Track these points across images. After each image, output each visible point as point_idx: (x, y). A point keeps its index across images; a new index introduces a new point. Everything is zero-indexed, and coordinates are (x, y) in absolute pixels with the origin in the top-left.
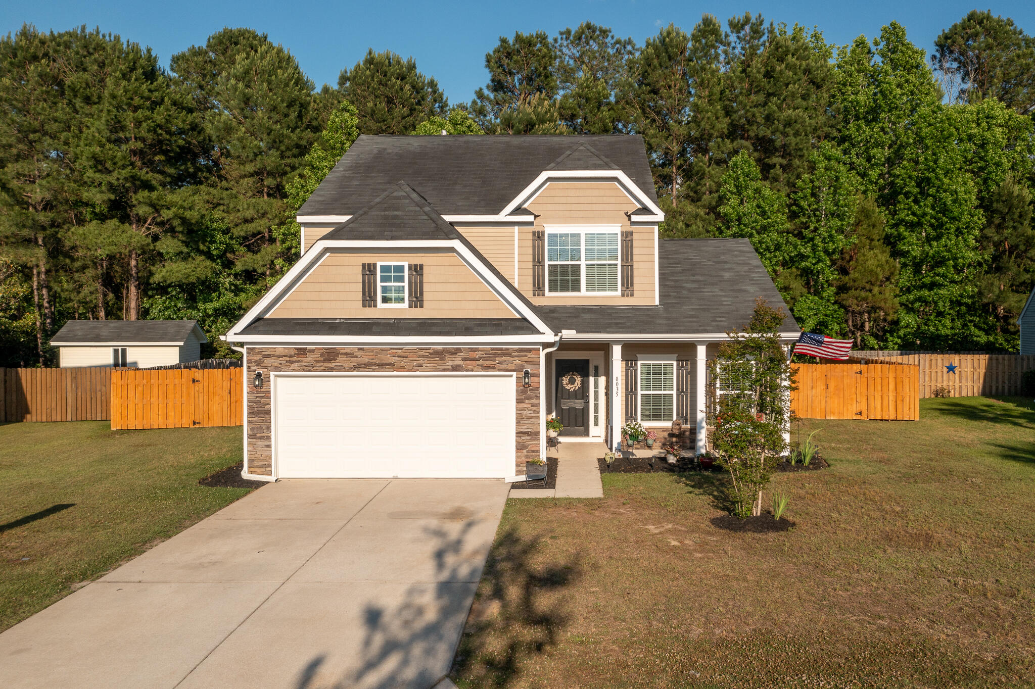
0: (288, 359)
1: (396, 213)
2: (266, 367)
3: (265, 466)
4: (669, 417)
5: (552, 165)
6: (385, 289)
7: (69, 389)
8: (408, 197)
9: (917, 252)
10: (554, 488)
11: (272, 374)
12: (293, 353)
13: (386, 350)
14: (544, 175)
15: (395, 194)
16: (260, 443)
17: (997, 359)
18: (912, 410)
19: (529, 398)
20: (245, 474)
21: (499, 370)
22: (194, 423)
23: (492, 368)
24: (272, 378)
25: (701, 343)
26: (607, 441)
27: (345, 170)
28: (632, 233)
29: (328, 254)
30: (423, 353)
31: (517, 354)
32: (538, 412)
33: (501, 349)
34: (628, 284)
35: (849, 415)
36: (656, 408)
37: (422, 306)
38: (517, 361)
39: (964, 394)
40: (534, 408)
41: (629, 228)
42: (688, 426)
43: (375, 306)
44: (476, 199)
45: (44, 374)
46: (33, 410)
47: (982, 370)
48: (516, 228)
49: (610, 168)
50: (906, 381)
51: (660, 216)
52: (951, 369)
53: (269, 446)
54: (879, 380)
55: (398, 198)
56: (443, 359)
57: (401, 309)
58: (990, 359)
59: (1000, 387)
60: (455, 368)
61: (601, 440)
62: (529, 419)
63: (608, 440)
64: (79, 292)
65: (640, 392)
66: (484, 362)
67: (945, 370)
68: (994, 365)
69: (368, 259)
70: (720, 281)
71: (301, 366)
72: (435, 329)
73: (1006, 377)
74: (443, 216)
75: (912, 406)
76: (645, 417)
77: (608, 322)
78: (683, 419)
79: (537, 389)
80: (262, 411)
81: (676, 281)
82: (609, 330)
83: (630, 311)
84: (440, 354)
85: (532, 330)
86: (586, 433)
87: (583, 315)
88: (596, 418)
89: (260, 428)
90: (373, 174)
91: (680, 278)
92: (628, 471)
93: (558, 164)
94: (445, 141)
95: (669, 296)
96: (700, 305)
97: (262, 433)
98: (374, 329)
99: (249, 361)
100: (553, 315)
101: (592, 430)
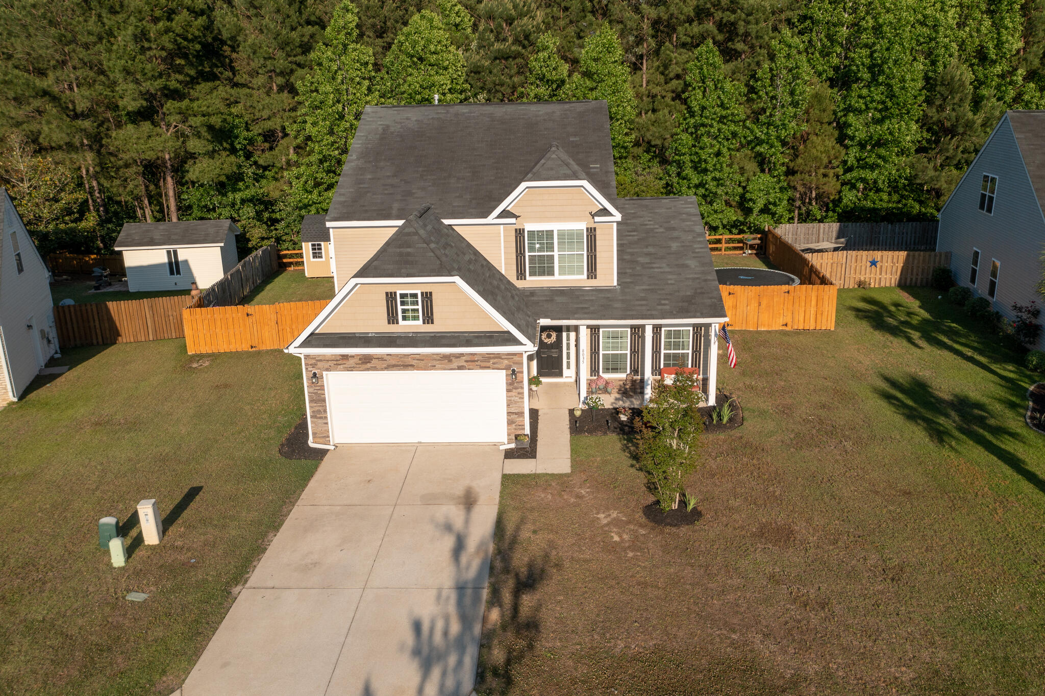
0: (335, 362)
1: (409, 250)
2: (320, 369)
3: (326, 437)
4: (625, 370)
5: (530, 175)
6: (404, 311)
7: (148, 316)
8: (416, 233)
9: (861, 135)
10: (534, 457)
11: (325, 373)
12: (338, 358)
13: (408, 355)
14: (524, 185)
16: (320, 421)
17: (914, 256)
18: (829, 321)
19: (516, 388)
20: (311, 443)
21: (493, 369)
22: (252, 347)
23: (488, 368)
24: (324, 376)
25: (649, 324)
27: (358, 159)
28: (595, 229)
29: (359, 286)
31: (506, 357)
32: (523, 398)
33: (494, 354)
34: (592, 272)
35: (777, 326)
36: (614, 365)
37: (432, 323)
38: (506, 362)
39: (883, 284)
40: (520, 396)
41: (593, 226)
42: (639, 377)
43: (397, 323)
44: (468, 197)
47: (900, 265)
48: (502, 226)
49: (577, 178)
50: (826, 298)
51: (618, 217)
52: (874, 263)
53: (327, 423)
54: (803, 298)
55: (409, 234)
56: (450, 361)
57: (416, 325)
58: (908, 256)
59: (914, 279)
60: (460, 368)
62: (516, 402)
63: (577, 382)
65: (601, 352)
66: (481, 363)
67: (869, 264)
68: (911, 259)
69: (390, 289)
70: (669, 254)
71: (345, 368)
72: (444, 341)
73: (920, 270)
74: (442, 221)
75: (829, 319)
76: (607, 370)
77: (576, 306)
78: (635, 371)
79: (522, 382)
80: (319, 399)
81: (632, 254)
82: (576, 316)
83: (594, 293)
84: (448, 358)
85: (517, 342)
86: (560, 374)
87: (556, 298)
88: (568, 363)
89: (319, 411)
90: (382, 164)
91: (635, 250)
92: (590, 432)
93: (534, 174)
94: (438, 113)
95: (625, 273)
96: (649, 285)
97: (321, 414)
98: (398, 342)
99: (306, 364)
100: (532, 298)
101: (566, 372)
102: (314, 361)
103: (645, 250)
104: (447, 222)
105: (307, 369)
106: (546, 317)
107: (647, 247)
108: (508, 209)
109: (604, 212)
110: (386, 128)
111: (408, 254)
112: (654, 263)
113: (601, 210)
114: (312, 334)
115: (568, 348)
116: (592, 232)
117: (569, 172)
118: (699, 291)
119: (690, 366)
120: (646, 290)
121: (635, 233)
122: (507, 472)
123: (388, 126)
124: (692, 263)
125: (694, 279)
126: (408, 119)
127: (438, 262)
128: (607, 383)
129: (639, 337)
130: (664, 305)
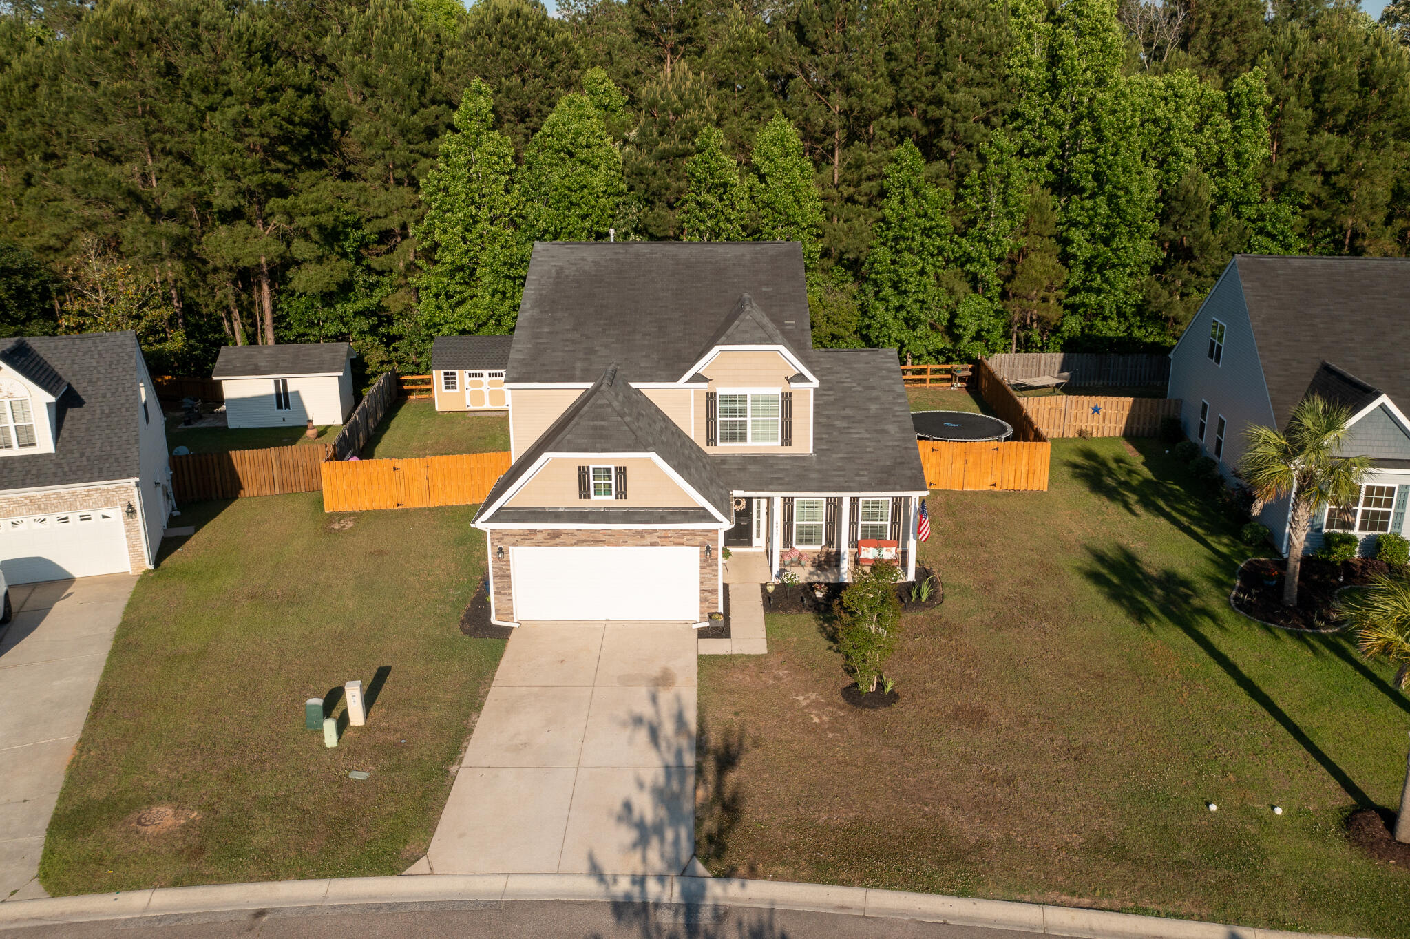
0: (522, 537)
2: (506, 544)
3: (509, 614)
4: (819, 541)
5: (723, 338)
6: (595, 485)
7: (274, 466)
8: (610, 405)
10: (728, 636)
11: (511, 548)
12: (526, 534)
13: (599, 531)
14: (716, 349)
16: (504, 598)
17: (1141, 403)
18: (1042, 482)
19: (710, 565)
20: (494, 620)
21: (686, 545)
22: (398, 505)
23: (682, 544)
24: (511, 551)
26: (767, 551)
27: (533, 308)
28: (791, 394)
29: (553, 462)
30: (628, 533)
31: (701, 534)
32: (717, 574)
33: (688, 530)
34: (787, 439)
35: (984, 486)
36: (808, 536)
37: (625, 498)
38: (700, 538)
39: (1106, 434)
40: (714, 572)
41: (789, 391)
42: (834, 549)
43: (589, 498)
44: (655, 356)
46: (246, 487)
47: (1126, 412)
48: (694, 391)
49: (774, 342)
50: (1039, 456)
51: (815, 383)
52: (1097, 409)
53: (511, 600)
54: (1013, 455)
55: (601, 406)
56: (642, 537)
57: (610, 501)
58: (1134, 402)
59: (1140, 429)
60: (653, 544)
61: (763, 549)
62: (710, 580)
63: (769, 553)
64: (214, 297)
65: (795, 523)
66: (675, 541)
67: (1091, 412)
68: (1138, 406)
69: (584, 464)
70: (867, 417)
71: (532, 543)
72: (637, 517)
73: (1148, 419)
74: (630, 384)
75: (1042, 478)
76: (801, 541)
77: (770, 476)
78: (830, 543)
79: (716, 559)
80: (504, 575)
81: (828, 417)
82: (771, 487)
83: (788, 461)
84: (640, 534)
85: (712, 519)
86: (749, 543)
87: (749, 467)
88: (758, 532)
89: (503, 587)
90: (559, 315)
91: (832, 412)
92: (785, 609)
93: (728, 337)
94: (616, 253)
95: (822, 439)
96: (847, 453)
97: (505, 590)
98: (590, 517)
99: (492, 539)
100: (724, 467)
101: (755, 541)
102: (499, 536)
103: (842, 412)
104: (634, 385)
105: (492, 543)
106: (739, 488)
108: (701, 372)
109: (800, 377)
110: (560, 270)
111: (603, 428)
112: (851, 428)
113: (797, 375)
114: (501, 508)
115: (758, 516)
116: (787, 398)
117: (764, 335)
118: (899, 460)
119: (888, 538)
120: (843, 458)
121: (831, 392)
122: (702, 652)
123: (562, 268)
124: (892, 429)
125: (894, 447)
126: (583, 259)
127: (634, 437)
128: (801, 555)
129: (835, 507)
130: (863, 476)
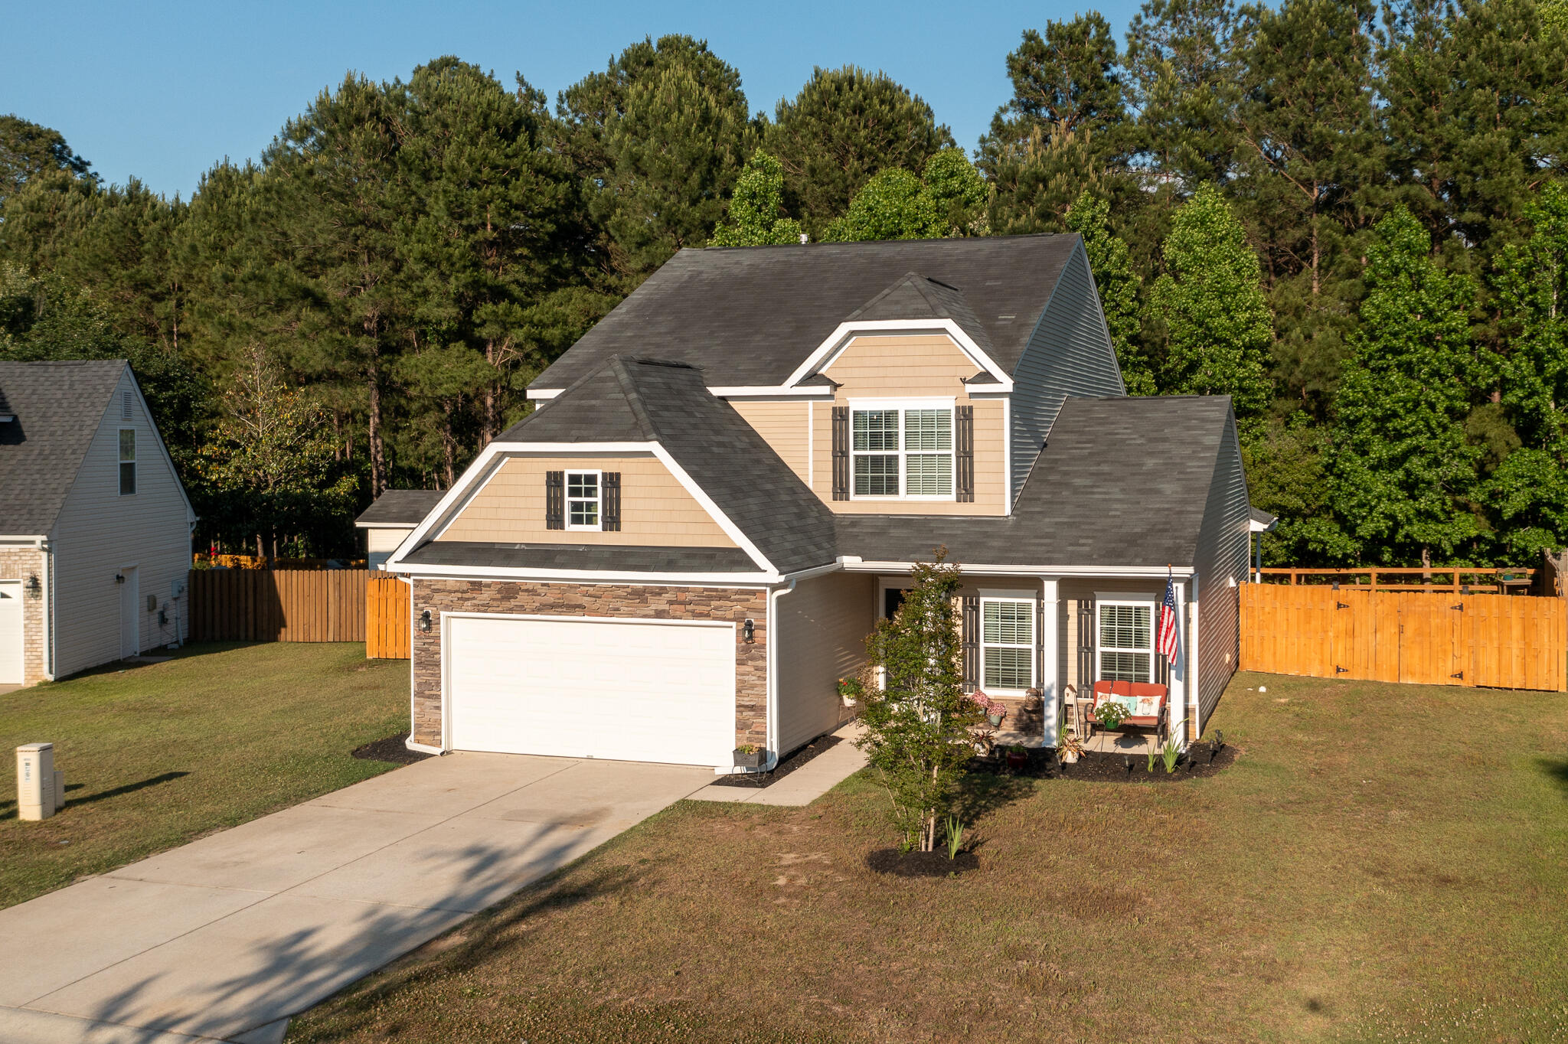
0: (460, 595)
1: (593, 402)
2: (435, 606)
3: (434, 733)
4: (1026, 682)
5: (856, 312)
6: (577, 506)
8: (616, 378)
10: (764, 786)
11: (443, 614)
12: (466, 588)
13: (576, 587)
14: (844, 328)
15: (602, 374)
16: (429, 703)
18: (1554, 674)
19: (753, 659)
20: (411, 744)
21: (715, 619)
23: (707, 616)
24: (442, 619)
25: (1051, 578)
27: (627, 313)
28: (971, 408)
29: (507, 459)
30: (620, 592)
31: (737, 597)
32: (766, 678)
33: (716, 590)
34: (965, 490)
35: (1439, 677)
36: (1007, 672)
37: (617, 529)
38: (737, 607)
40: (759, 673)
41: (967, 403)
43: (562, 528)
45: (300, 578)
46: (289, 623)
48: (810, 402)
49: (936, 316)
50: (1543, 624)
51: (1007, 384)
53: (438, 708)
54: (1493, 622)
55: (603, 380)
56: (645, 601)
57: (592, 533)
60: (659, 614)
62: (753, 687)
65: (982, 645)
66: (695, 607)
69: (555, 465)
70: (1134, 474)
71: (475, 605)
72: (631, 561)
74: (709, 389)
75: (1554, 668)
76: (993, 681)
79: (763, 646)
80: (430, 661)
82: (912, 556)
83: (964, 525)
84: (640, 595)
85: (750, 565)
89: (429, 684)
90: (660, 319)
96: (1071, 517)
97: (431, 691)
99: (416, 597)
102: (429, 591)
103: (1093, 469)
104: (716, 391)
105: (416, 605)
107: (1099, 464)
108: (822, 371)
109: (986, 377)
110: (696, 275)
111: (592, 408)
112: (1098, 487)
113: (981, 375)
114: (422, 542)
116: (965, 415)
117: (924, 306)
118: (1158, 527)
119: (1152, 680)
120: (1065, 523)
122: (693, 798)
123: (701, 273)
127: (632, 421)
128: (991, 703)
130: (1083, 545)
